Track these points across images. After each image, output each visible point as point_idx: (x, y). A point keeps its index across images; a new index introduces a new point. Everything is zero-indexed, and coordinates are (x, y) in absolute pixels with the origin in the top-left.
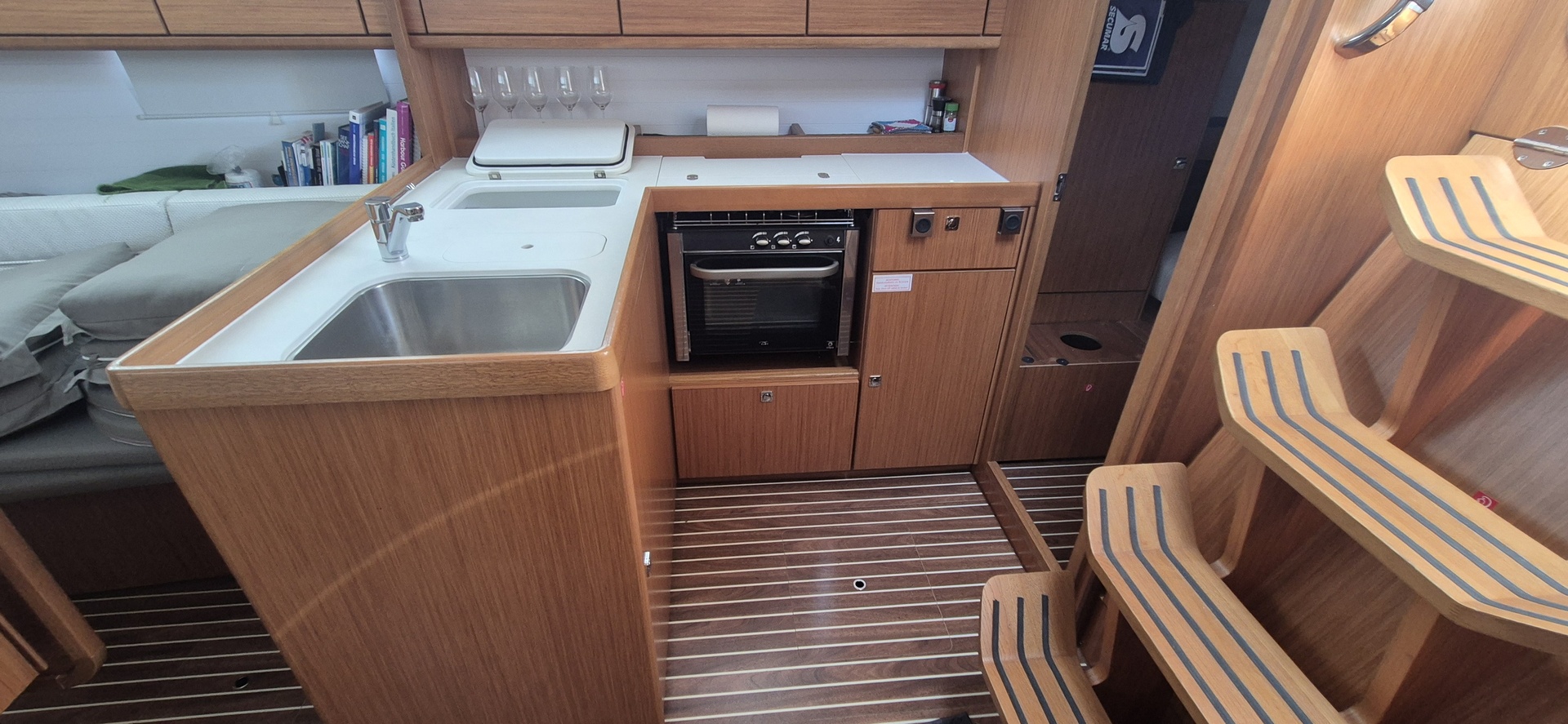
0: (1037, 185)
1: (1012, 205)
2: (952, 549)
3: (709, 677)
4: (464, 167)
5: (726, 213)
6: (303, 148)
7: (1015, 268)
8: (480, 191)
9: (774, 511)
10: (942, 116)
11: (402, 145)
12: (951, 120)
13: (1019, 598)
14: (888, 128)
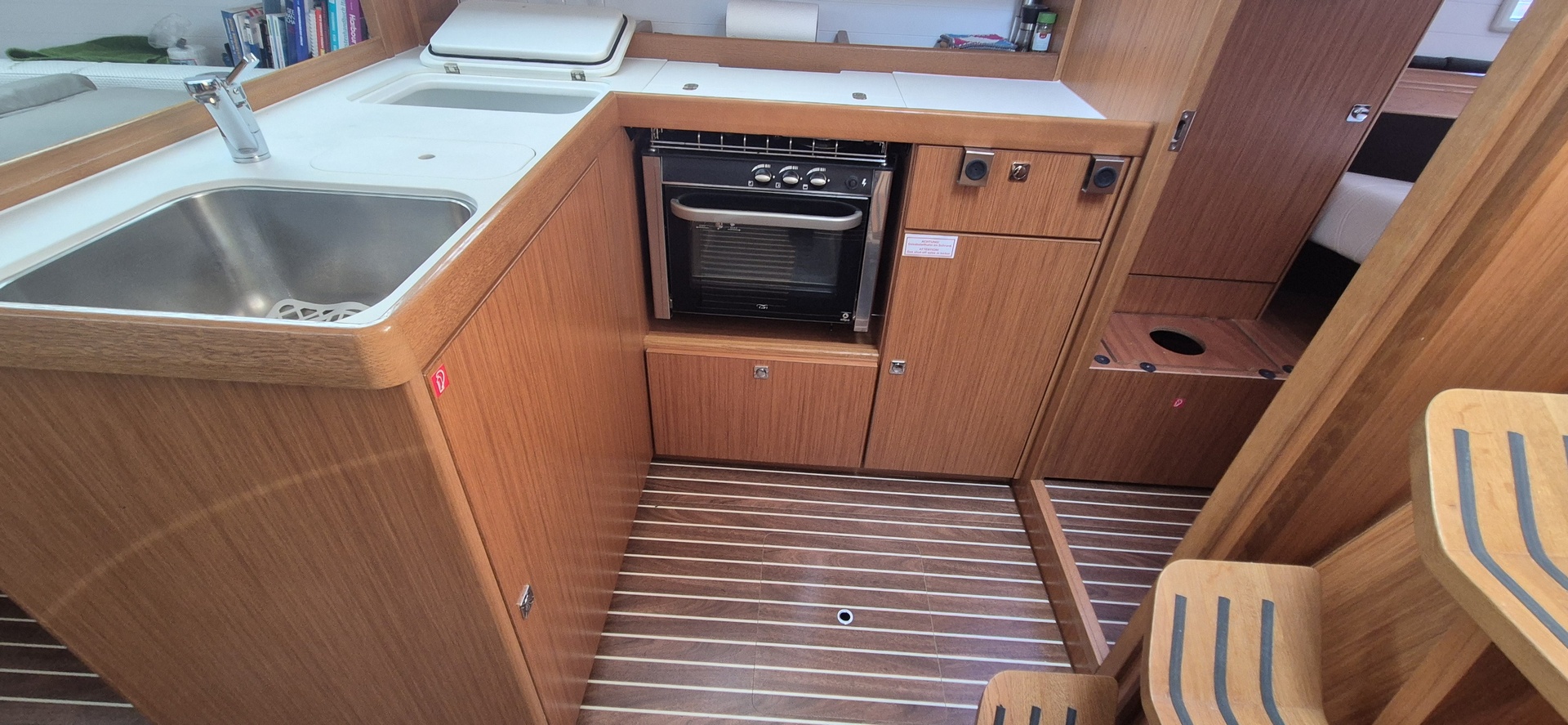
0: (1148, 125)
1: (1108, 152)
2: (968, 584)
3: (636, 713)
4: (418, 56)
5: (719, 134)
6: (247, 21)
7: (1100, 240)
8: (435, 87)
9: (760, 507)
10: (1033, 31)
11: (353, 24)
12: (1043, 36)
13: (1034, 708)
14: (959, 42)
